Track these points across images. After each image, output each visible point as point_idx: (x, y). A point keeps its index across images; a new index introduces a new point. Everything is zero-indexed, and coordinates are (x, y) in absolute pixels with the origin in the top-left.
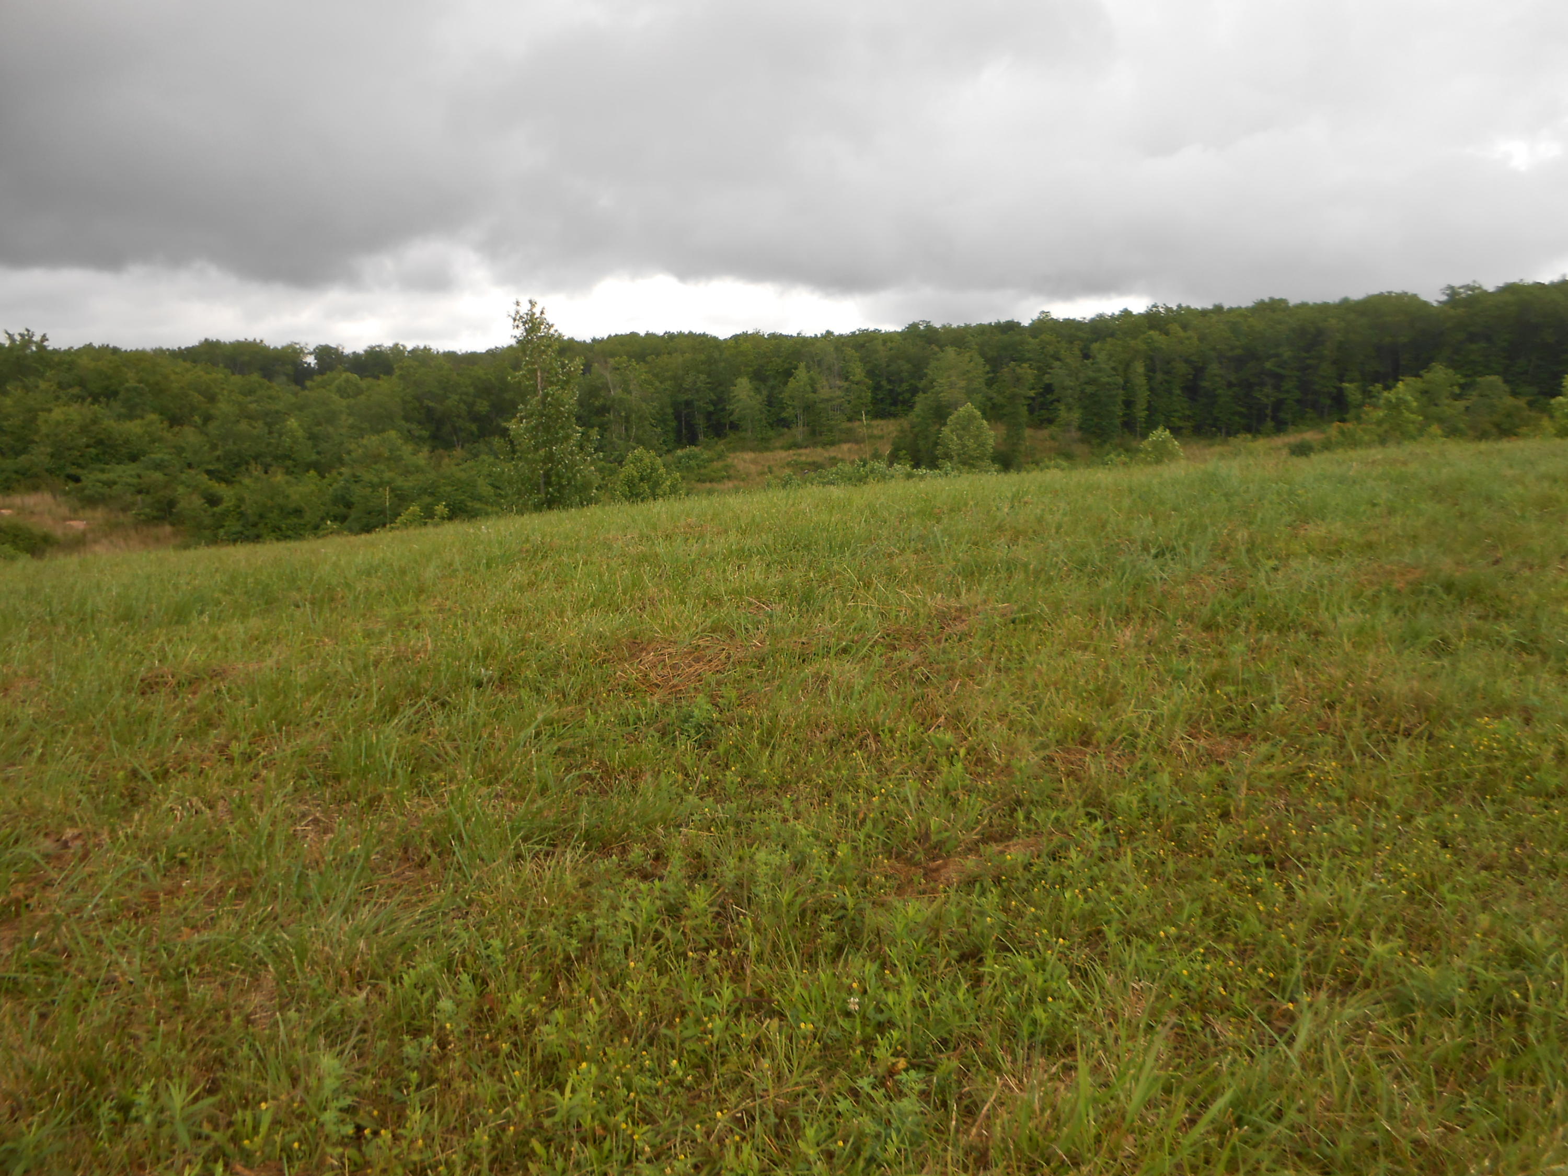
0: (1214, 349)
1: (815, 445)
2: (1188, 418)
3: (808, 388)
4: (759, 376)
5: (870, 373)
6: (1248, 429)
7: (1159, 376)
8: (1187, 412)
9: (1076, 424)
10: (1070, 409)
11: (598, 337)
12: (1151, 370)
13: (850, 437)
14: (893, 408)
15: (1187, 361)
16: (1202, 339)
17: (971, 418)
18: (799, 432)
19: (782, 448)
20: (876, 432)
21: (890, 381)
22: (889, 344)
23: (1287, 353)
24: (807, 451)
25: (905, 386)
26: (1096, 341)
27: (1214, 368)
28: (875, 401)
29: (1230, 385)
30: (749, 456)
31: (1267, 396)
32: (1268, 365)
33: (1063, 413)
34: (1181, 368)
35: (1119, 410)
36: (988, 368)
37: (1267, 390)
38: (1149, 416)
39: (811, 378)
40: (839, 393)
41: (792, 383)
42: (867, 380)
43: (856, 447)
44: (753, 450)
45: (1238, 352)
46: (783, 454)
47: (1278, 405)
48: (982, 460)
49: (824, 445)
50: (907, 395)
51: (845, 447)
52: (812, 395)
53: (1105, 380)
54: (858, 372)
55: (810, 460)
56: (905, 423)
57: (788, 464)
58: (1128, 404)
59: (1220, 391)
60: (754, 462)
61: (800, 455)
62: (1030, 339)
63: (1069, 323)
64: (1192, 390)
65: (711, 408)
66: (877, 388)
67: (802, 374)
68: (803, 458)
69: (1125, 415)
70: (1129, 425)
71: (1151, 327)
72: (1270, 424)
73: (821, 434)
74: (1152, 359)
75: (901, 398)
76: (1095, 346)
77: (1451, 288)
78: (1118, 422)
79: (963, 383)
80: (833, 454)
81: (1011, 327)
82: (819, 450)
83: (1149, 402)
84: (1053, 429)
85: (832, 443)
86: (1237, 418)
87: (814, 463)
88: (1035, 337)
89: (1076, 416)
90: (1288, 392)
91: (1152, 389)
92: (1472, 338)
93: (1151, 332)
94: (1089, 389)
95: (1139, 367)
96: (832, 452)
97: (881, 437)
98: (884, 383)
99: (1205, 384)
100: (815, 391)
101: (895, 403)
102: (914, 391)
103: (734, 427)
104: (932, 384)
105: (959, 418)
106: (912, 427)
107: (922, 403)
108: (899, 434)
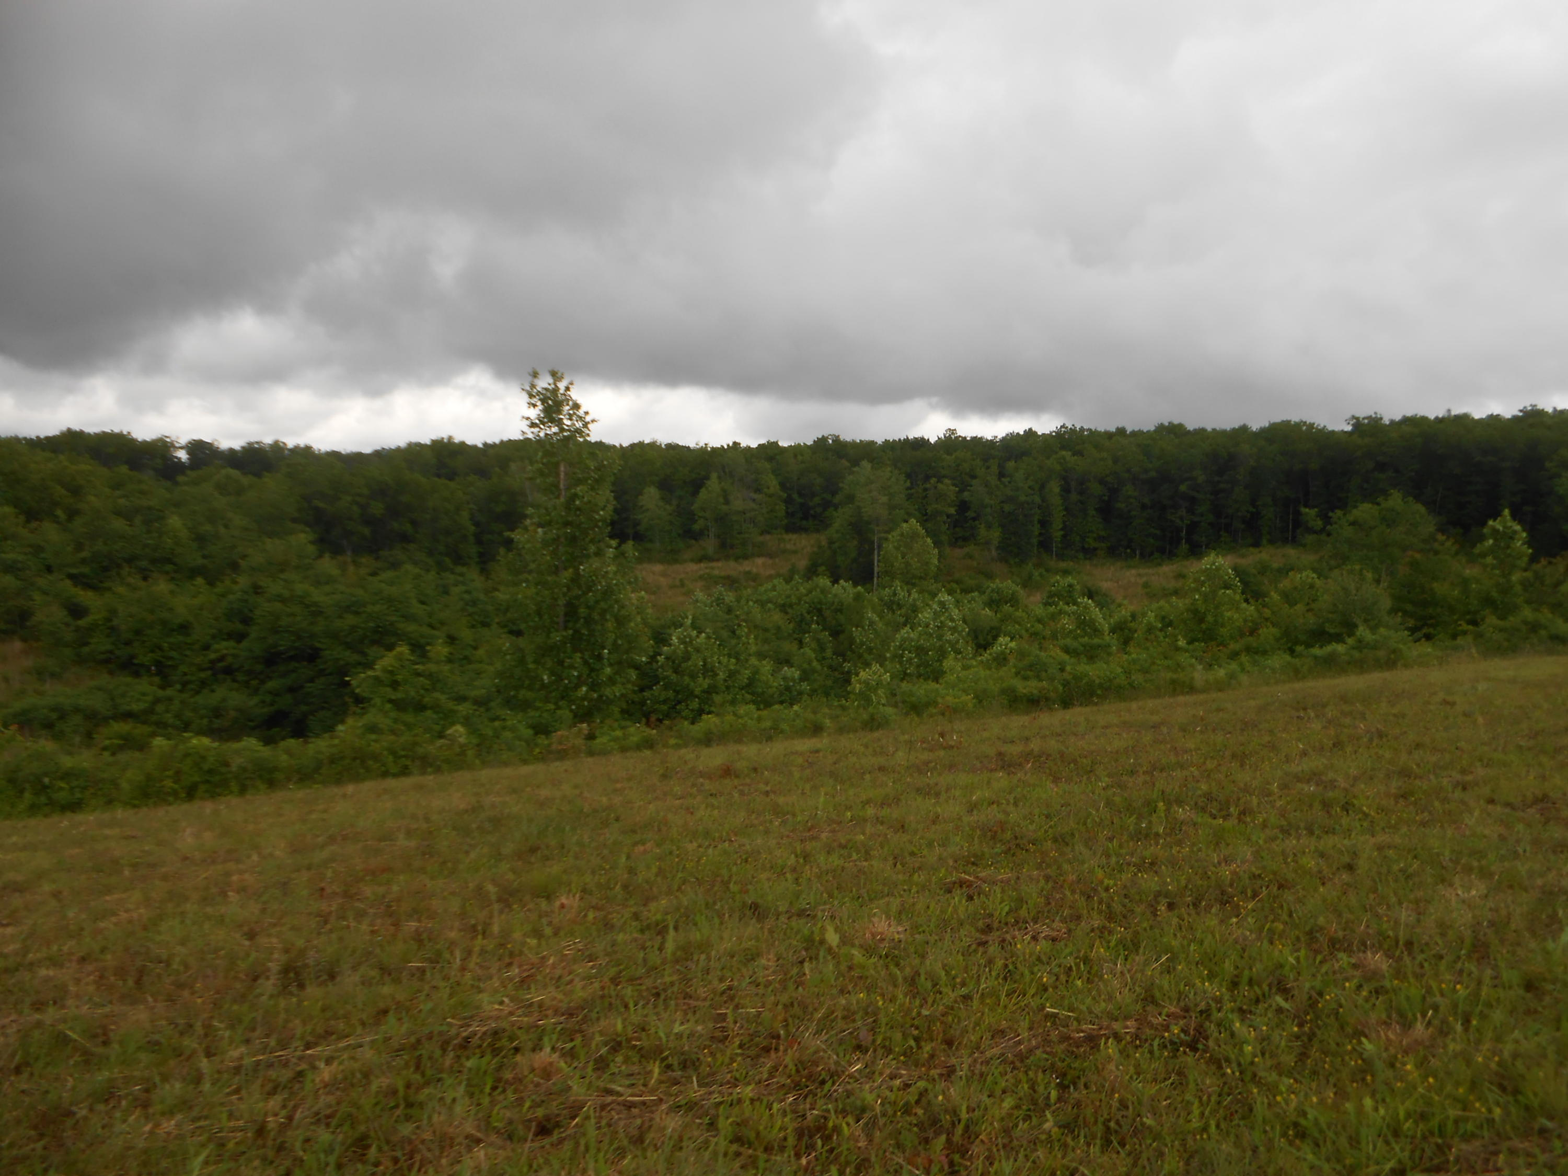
0: (1128, 471)
1: (727, 558)
2: (1100, 539)
3: (721, 500)
4: (665, 486)
5: (783, 485)
6: (1162, 551)
7: (1074, 497)
8: (1102, 533)
9: (996, 542)
10: (989, 527)
11: (489, 441)
12: (1066, 490)
13: (762, 550)
14: (804, 522)
15: (1102, 482)
16: (1116, 460)
17: (914, 536)
18: (710, 545)
19: (692, 560)
20: (789, 546)
21: (800, 494)
22: (800, 458)
23: (1201, 478)
24: (720, 564)
25: (817, 500)
26: (1009, 459)
27: (1129, 490)
28: (789, 515)
29: (1144, 507)
30: (658, 568)
31: (1181, 519)
32: (1183, 488)
33: (982, 531)
34: (1096, 489)
35: (1036, 529)
36: (908, 484)
37: (1183, 512)
38: (1064, 536)
39: (724, 491)
40: (753, 505)
41: (703, 494)
42: (782, 493)
43: (770, 562)
44: (661, 562)
45: (1153, 474)
46: (692, 567)
47: (1193, 527)
48: (925, 579)
49: (737, 559)
50: (819, 510)
51: (760, 561)
52: (724, 508)
53: (1023, 498)
54: (772, 483)
55: (723, 574)
56: (823, 539)
57: (701, 577)
58: (1043, 523)
59: (1133, 513)
60: (664, 575)
61: (713, 568)
63: (977, 441)
64: (1106, 510)
65: (616, 518)
66: (788, 501)
67: (714, 484)
68: (716, 572)
69: (1040, 534)
70: (1045, 545)
71: (1063, 448)
72: (1184, 546)
73: (732, 547)
74: (1065, 479)
75: (812, 512)
76: (1011, 464)
77: (1353, 417)
78: (1035, 541)
79: (884, 499)
80: (747, 569)
81: (920, 444)
82: (732, 564)
83: (1064, 522)
84: (971, 548)
85: (746, 557)
86: (1152, 540)
87: (728, 577)
88: (949, 454)
89: (995, 535)
90: (1202, 515)
91: (1067, 509)
92: (1381, 467)
93: (1064, 453)
94: (1007, 508)
95: (1055, 487)
96: (746, 566)
97: (795, 552)
98: (795, 496)
99: (1119, 505)
100: (727, 502)
101: (805, 517)
102: (827, 505)
103: (638, 535)
104: (851, 498)
105: (902, 535)
106: (831, 542)
107: (840, 518)
108: (815, 549)
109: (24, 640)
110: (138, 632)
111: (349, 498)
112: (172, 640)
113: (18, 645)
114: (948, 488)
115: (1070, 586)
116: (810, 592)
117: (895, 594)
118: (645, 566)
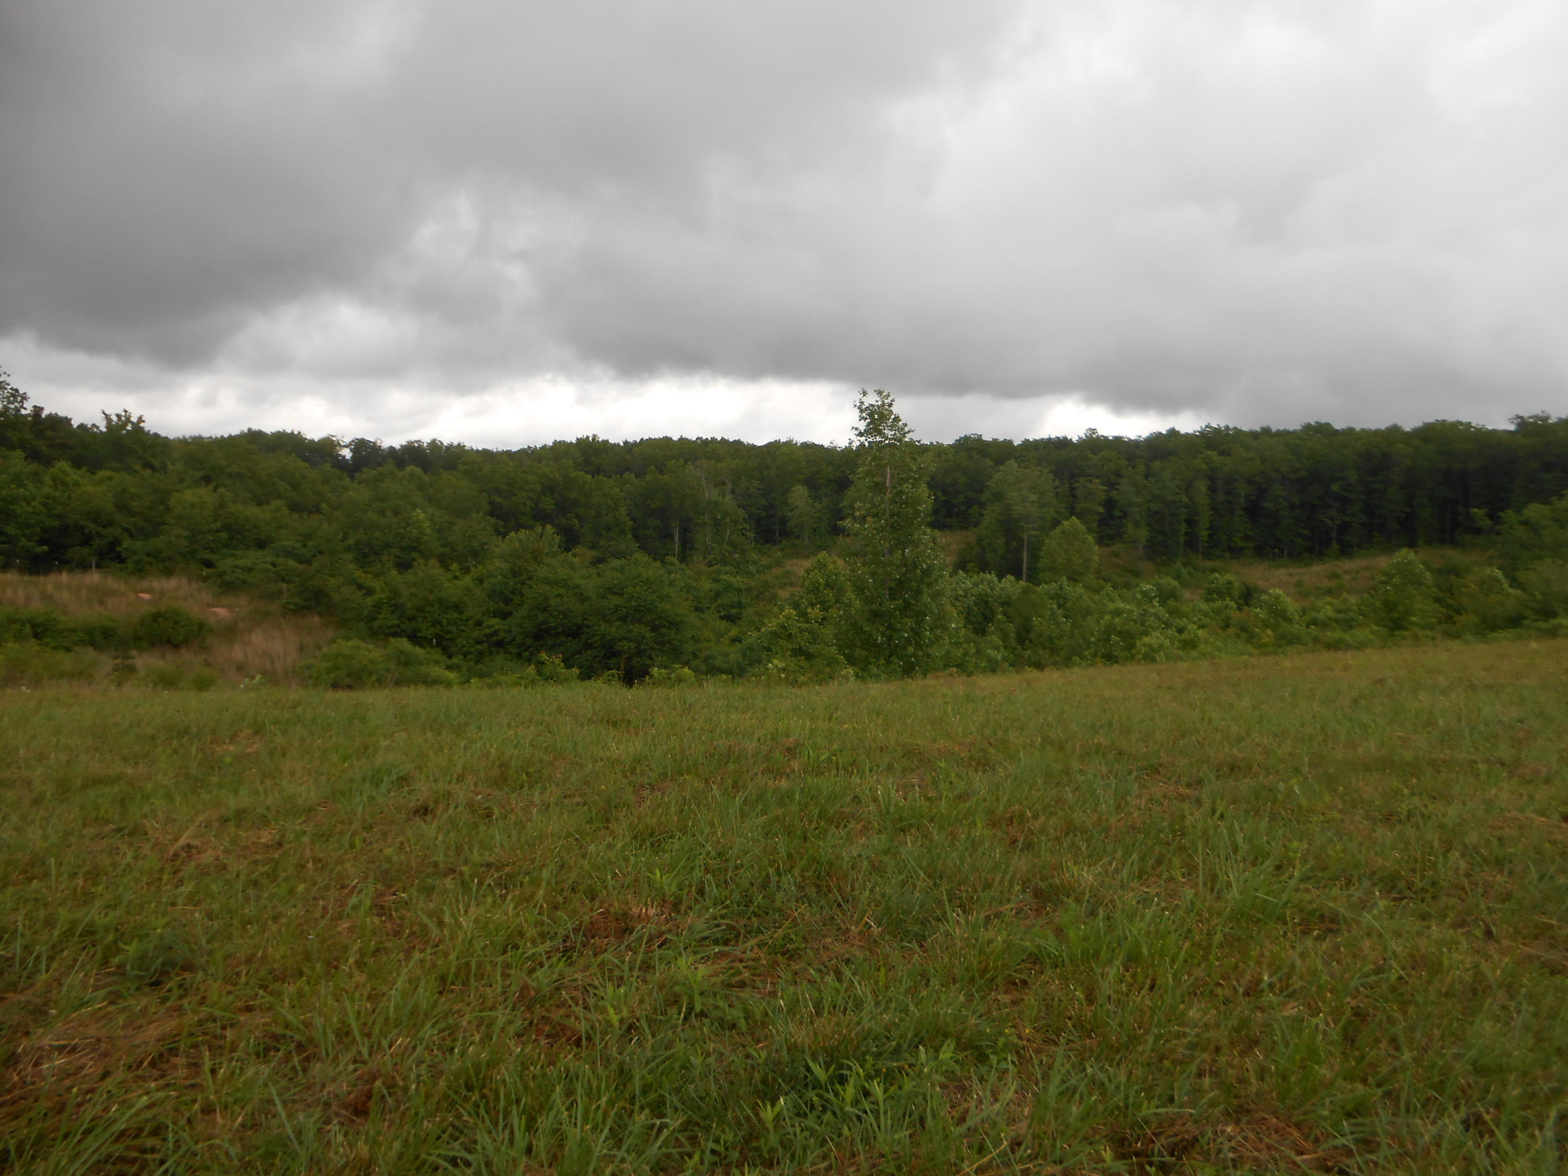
0: (1277, 470)
2: (1247, 538)
4: (811, 483)
6: (1311, 551)
7: (1221, 497)
8: (1250, 533)
9: (1143, 541)
10: (1137, 525)
11: (631, 440)
12: (1213, 489)
14: (948, 520)
15: (1250, 482)
16: (1264, 460)
17: (1075, 533)
21: (946, 492)
22: (944, 457)
23: (1353, 476)
25: (961, 498)
26: (1155, 459)
27: (1278, 490)
28: (936, 512)
29: (1293, 507)
31: (1332, 519)
32: (1334, 487)
33: (1130, 529)
34: (1243, 490)
35: (1183, 527)
36: (1057, 483)
37: (1332, 512)
38: (1210, 536)
45: (1303, 473)
47: (1344, 528)
48: (1088, 575)
50: (963, 508)
53: (1170, 497)
56: (970, 536)
58: (1190, 522)
59: (1282, 513)
62: (1091, 455)
63: (1118, 441)
64: (1253, 510)
65: (763, 514)
69: (1187, 533)
70: (1192, 544)
71: (1209, 447)
72: (1335, 546)
74: (1210, 478)
75: (956, 510)
76: (1157, 464)
77: (1518, 417)
78: (1182, 540)
79: (1034, 497)
81: (1062, 444)
83: (1211, 522)
84: (1118, 547)
86: (1300, 540)
88: (1094, 454)
89: (1143, 534)
90: (1354, 515)
91: (1214, 509)
92: (1547, 467)
93: (1210, 453)
94: (1155, 506)
95: (1202, 486)
99: (1268, 505)
101: (949, 515)
102: (970, 503)
103: (785, 534)
104: (999, 497)
105: (1063, 532)
106: (980, 540)
107: (990, 516)
108: (963, 546)
109: (321, 615)
110: (420, 610)
111: (525, 494)
112: (447, 616)
113: (316, 620)
114: (1098, 487)
115: (1229, 583)
116: (976, 585)
117: (1061, 588)
118: (795, 561)
